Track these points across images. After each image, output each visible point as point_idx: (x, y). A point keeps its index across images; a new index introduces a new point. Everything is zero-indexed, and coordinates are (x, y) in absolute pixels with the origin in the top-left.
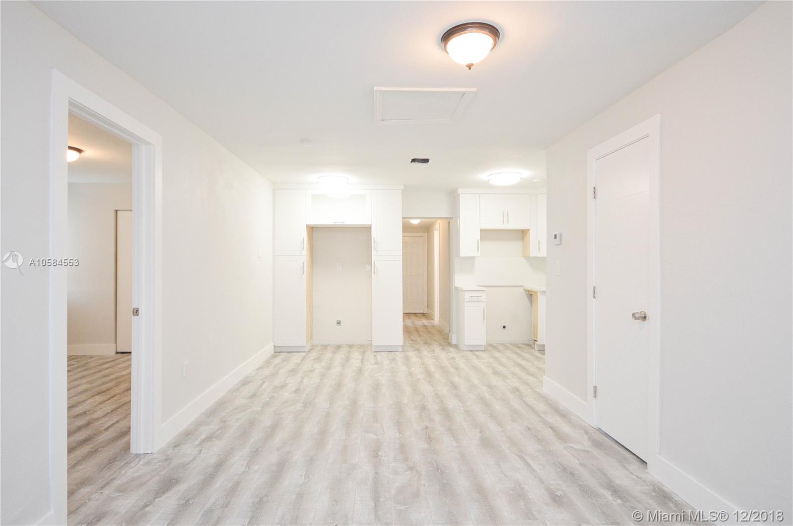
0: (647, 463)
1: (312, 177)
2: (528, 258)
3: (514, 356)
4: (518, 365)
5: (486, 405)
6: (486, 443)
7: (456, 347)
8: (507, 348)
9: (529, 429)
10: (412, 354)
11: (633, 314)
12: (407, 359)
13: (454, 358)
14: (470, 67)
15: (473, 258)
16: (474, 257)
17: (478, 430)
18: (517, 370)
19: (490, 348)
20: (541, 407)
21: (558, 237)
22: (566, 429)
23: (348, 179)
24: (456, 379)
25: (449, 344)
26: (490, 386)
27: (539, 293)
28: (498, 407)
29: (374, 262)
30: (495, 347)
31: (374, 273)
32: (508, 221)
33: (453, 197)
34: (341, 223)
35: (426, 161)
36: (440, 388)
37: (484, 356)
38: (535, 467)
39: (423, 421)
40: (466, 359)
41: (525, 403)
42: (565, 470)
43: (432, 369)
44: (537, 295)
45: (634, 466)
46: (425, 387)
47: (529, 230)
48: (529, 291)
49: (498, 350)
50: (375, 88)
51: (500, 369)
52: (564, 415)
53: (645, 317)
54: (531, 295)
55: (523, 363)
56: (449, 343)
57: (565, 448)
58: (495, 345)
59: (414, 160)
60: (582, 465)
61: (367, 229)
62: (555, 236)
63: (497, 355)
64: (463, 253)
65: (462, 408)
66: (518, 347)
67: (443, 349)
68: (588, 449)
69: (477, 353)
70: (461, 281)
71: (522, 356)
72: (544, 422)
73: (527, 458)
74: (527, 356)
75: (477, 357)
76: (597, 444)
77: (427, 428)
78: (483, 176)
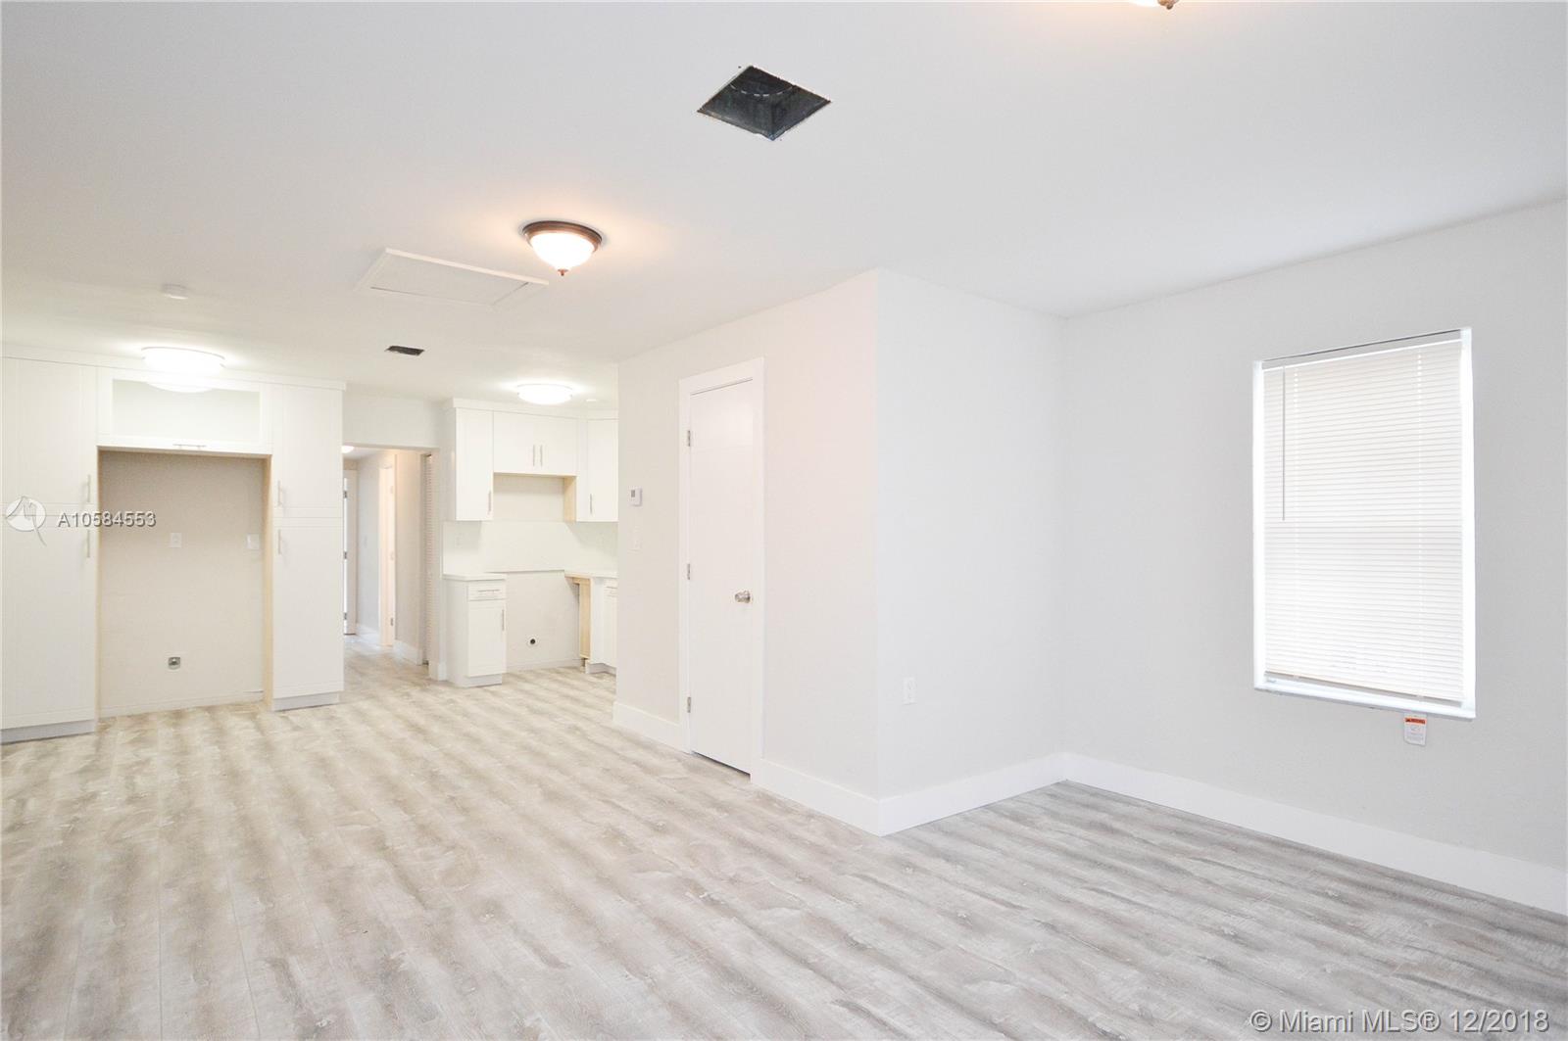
0: (749, 775)
1: (133, 347)
2: (572, 523)
3: (555, 686)
4: (567, 697)
5: (536, 754)
6: (552, 796)
7: (447, 683)
8: (539, 675)
9: (608, 770)
10: (364, 705)
11: (736, 596)
12: (360, 714)
13: (452, 701)
14: (563, 273)
15: (478, 524)
16: (481, 521)
17: (536, 786)
18: (568, 704)
19: (511, 679)
20: (616, 743)
21: (637, 493)
22: (654, 761)
23: (223, 358)
24: (472, 729)
25: (435, 682)
26: (533, 731)
27: (592, 580)
28: (555, 754)
29: (279, 532)
30: (519, 677)
31: (279, 552)
32: (541, 461)
33: (442, 412)
34: (196, 449)
35: (417, 352)
36: (449, 745)
37: (505, 692)
38: (627, 807)
39: (442, 792)
40: (477, 700)
41: (592, 742)
42: (662, 801)
43: (422, 722)
44: (589, 585)
45: (737, 780)
46: (420, 748)
47: (575, 477)
48: (573, 578)
49: (526, 681)
50: (388, 250)
51: (539, 705)
52: (648, 747)
53: (749, 598)
54: (577, 585)
55: (572, 693)
56: (430, 679)
57: (659, 781)
58: (518, 673)
59: (392, 348)
60: (682, 792)
61: (261, 464)
62: (633, 493)
63: (527, 687)
64: (461, 516)
65: (499, 765)
66: (558, 672)
67: (424, 690)
68: (686, 776)
69: (493, 688)
70: (453, 563)
71: (569, 684)
72: (625, 759)
73: (614, 800)
74: (575, 683)
75: (492, 693)
76: (694, 769)
77: (452, 799)
78: (509, 386)
